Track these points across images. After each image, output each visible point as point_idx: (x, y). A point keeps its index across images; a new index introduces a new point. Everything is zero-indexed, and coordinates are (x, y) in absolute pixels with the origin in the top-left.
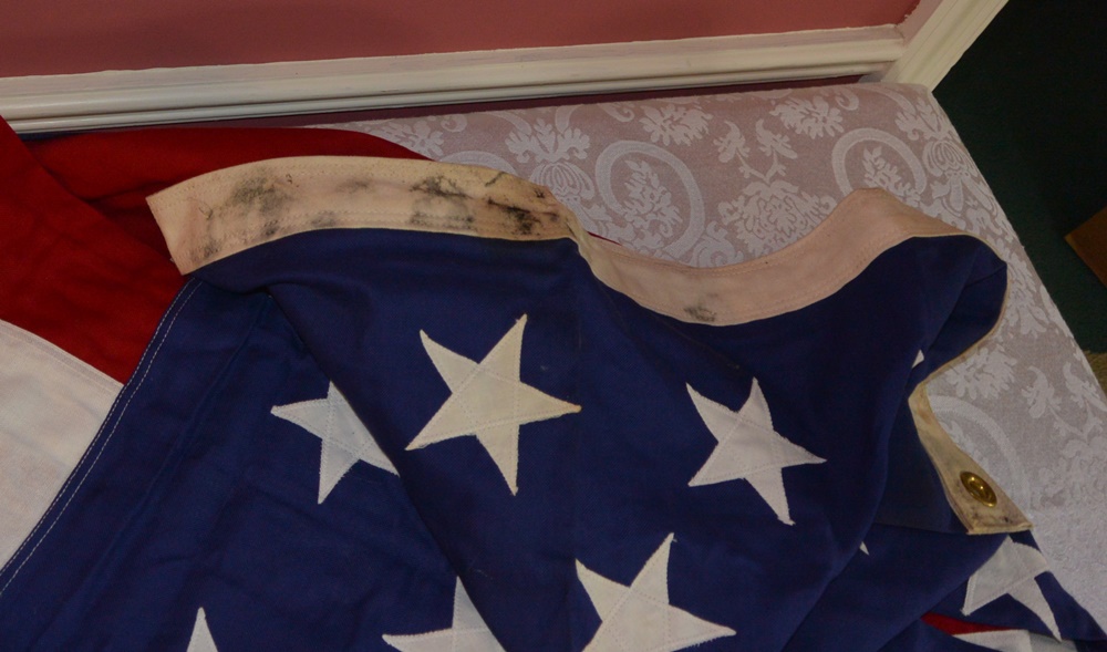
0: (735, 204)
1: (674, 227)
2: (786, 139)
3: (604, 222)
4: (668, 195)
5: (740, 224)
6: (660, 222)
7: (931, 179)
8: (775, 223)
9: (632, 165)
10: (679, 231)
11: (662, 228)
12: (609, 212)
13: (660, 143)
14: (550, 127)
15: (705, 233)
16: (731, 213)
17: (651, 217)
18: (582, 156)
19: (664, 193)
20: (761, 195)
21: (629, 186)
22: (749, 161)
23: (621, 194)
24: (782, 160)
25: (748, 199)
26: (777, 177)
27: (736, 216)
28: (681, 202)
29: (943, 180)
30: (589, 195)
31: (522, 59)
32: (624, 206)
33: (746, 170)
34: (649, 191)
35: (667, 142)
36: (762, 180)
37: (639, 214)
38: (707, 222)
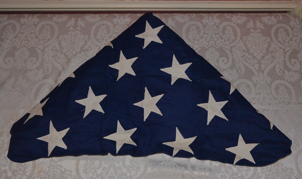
0: (247, 37)
1: (233, 40)
2: (263, 24)
3: (218, 38)
4: (233, 34)
5: (247, 41)
6: (230, 39)
7: (293, 36)
8: (255, 42)
9: (227, 27)
10: (234, 41)
11: (230, 40)
12: (220, 36)
13: (234, 23)
14: (212, 18)
15: (239, 42)
16: (246, 39)
17: (228, 38)
18: (217, 24)
19: (232, 33)
20: (254, 36)
21: (225, 31)
22: (253, 29)
23: (224, 33)
24: (261, 29)
25: (250, 36)
26: (258, 32)
27: (247, 39)
28: (236, 35)
29: (296, 36)
30: (216, 32)
31: (209, 3)
32: (223, 35)
33: (252, 30)
34: (229, 32)
35: (236, 23)
36: (255, 33)
37: (226, 37)
38: (240, 40)
